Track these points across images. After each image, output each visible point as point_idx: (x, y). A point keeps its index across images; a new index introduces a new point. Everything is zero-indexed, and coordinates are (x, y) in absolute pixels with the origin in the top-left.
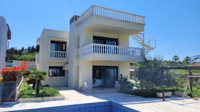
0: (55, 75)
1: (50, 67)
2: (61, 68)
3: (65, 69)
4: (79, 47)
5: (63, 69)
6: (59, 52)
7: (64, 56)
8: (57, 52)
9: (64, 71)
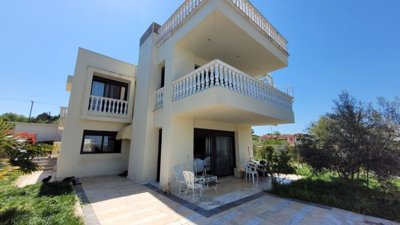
0: (97, 150)
1: (87, 133)
2: (112, 135)
3: (123, 136)
4: (162, 85)
5: (118, 138)
6: (110, 100)
7: (122, 109)
8: (106, 99)
9: (121, 141)
